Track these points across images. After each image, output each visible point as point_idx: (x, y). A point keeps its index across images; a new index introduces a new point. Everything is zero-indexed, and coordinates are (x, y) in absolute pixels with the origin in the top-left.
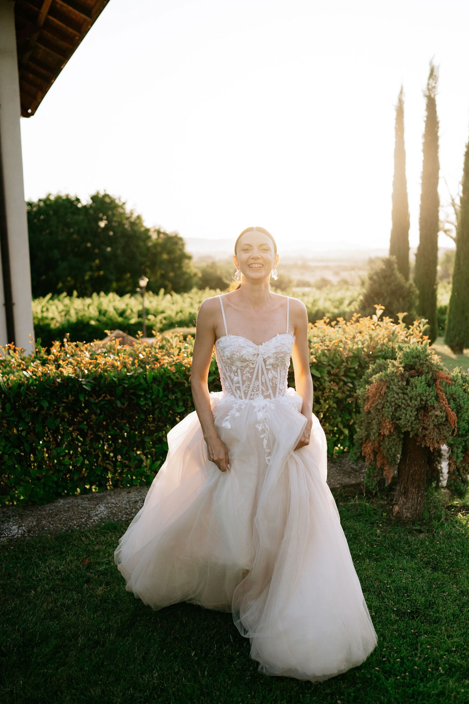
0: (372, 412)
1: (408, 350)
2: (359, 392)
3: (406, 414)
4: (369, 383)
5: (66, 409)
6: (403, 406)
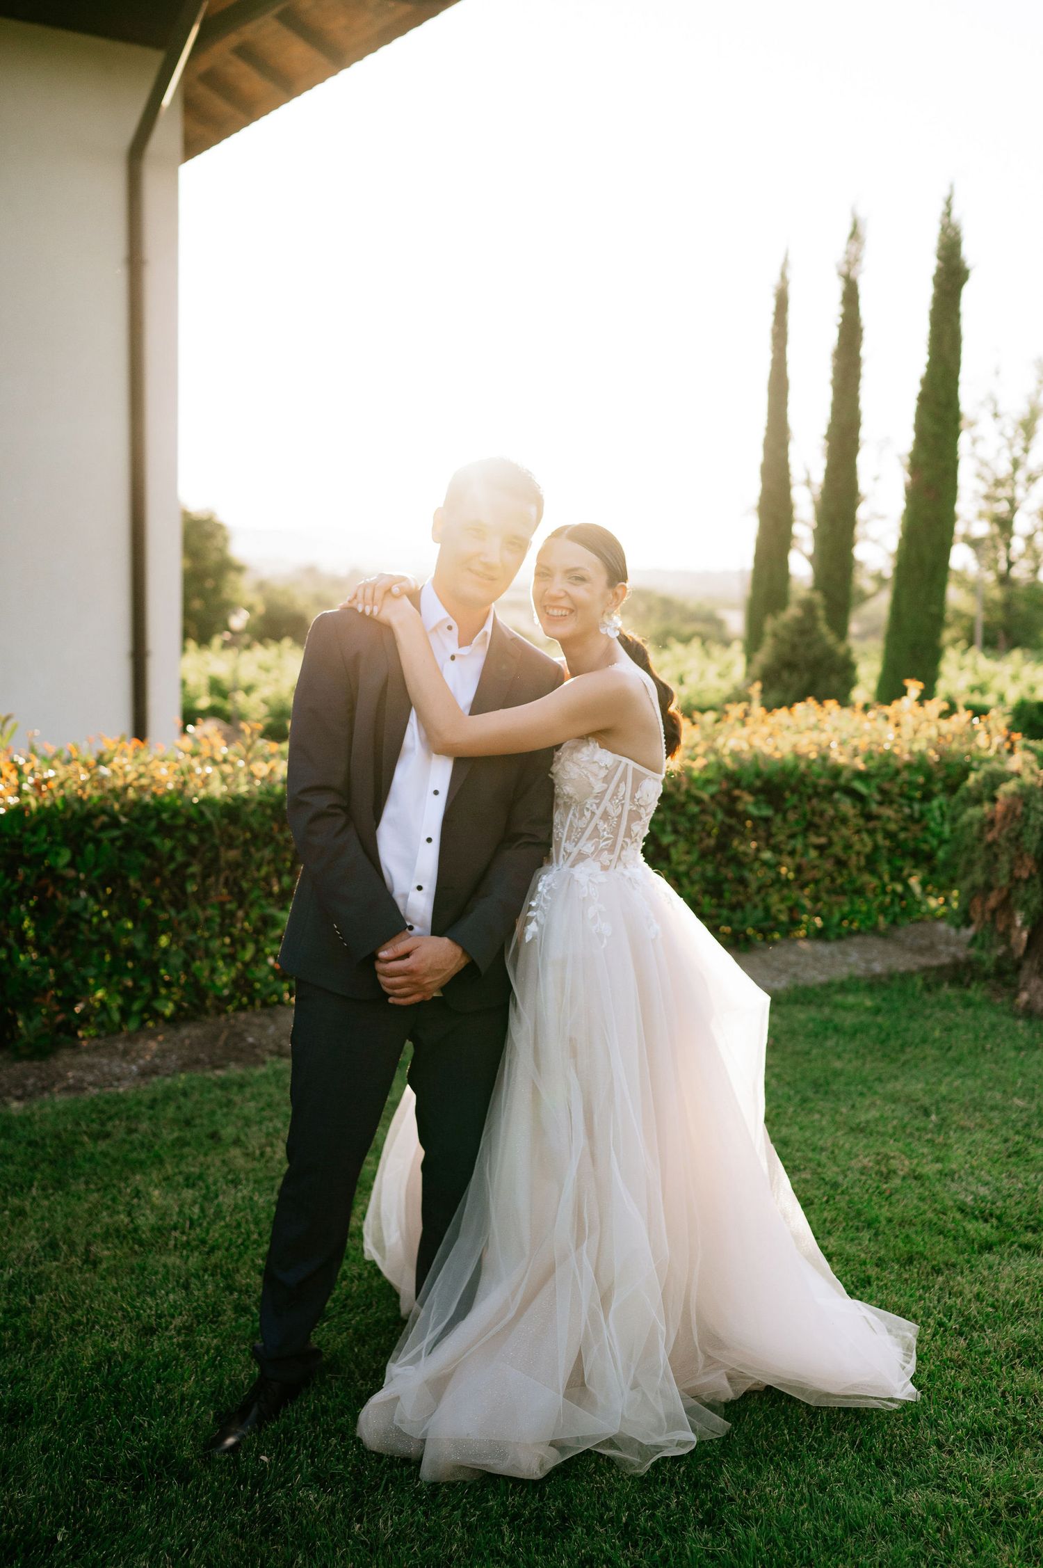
0: (1002, 842)
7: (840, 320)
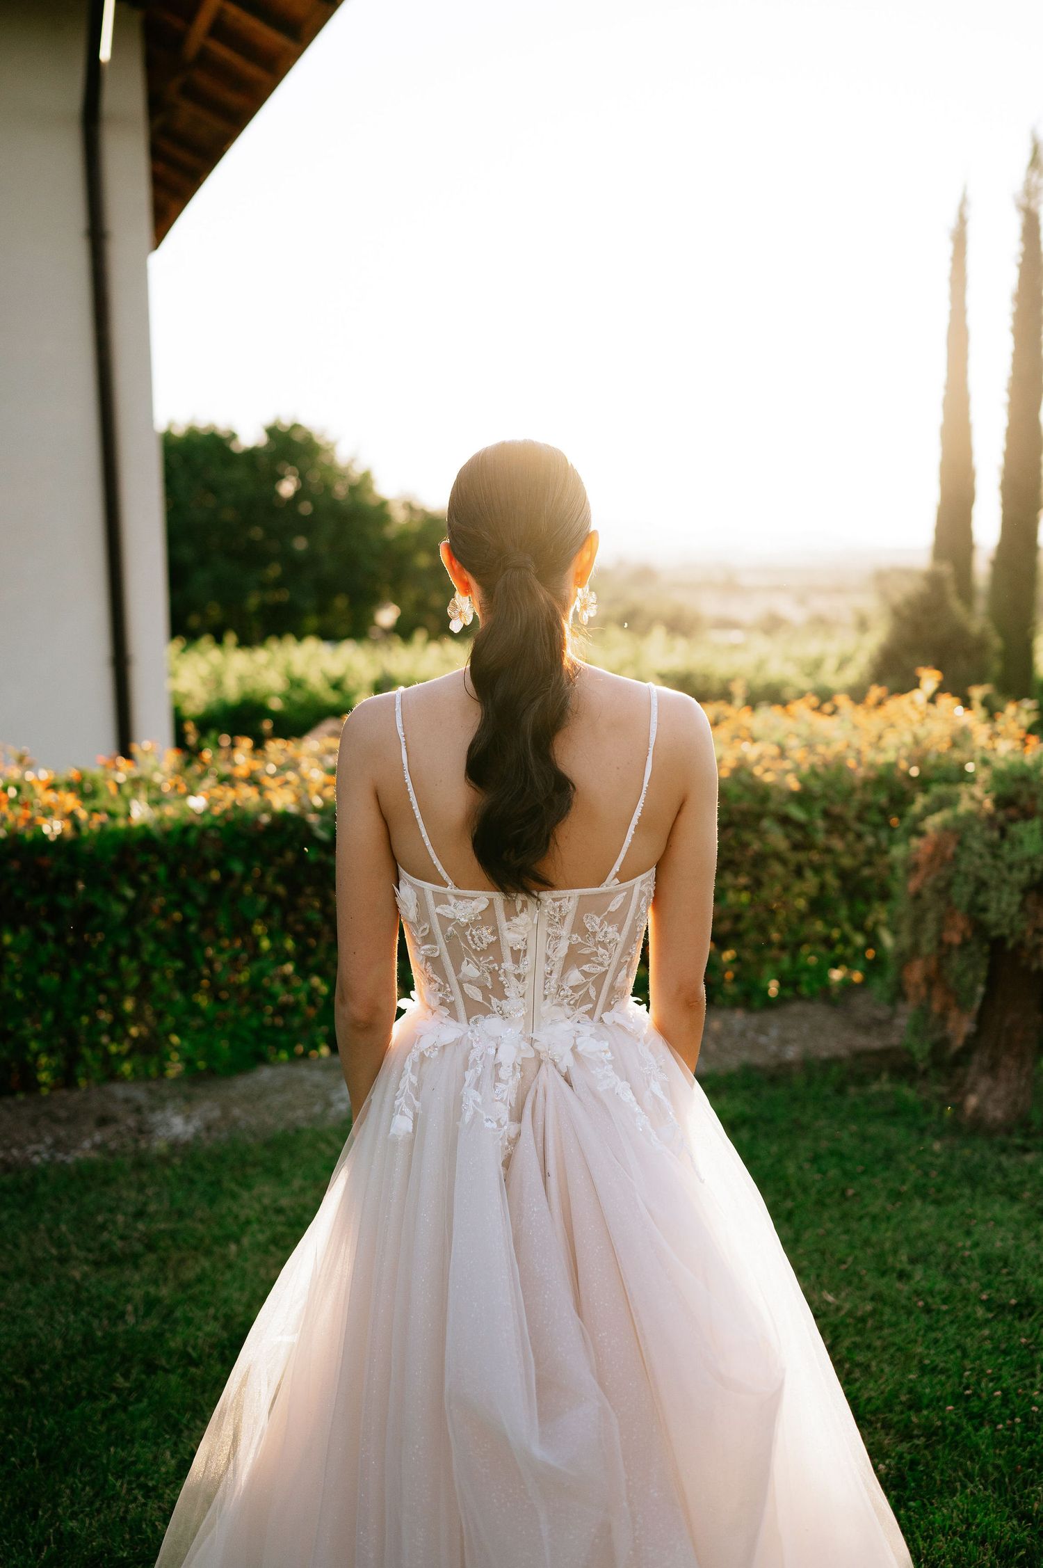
0: (927, 894)
1: (1000, 765)
2: (898, 852)
3: (999, 901)
4: (921, 834)
5: (280, 878)
6: (993, 883)
7: (1020, 260)
